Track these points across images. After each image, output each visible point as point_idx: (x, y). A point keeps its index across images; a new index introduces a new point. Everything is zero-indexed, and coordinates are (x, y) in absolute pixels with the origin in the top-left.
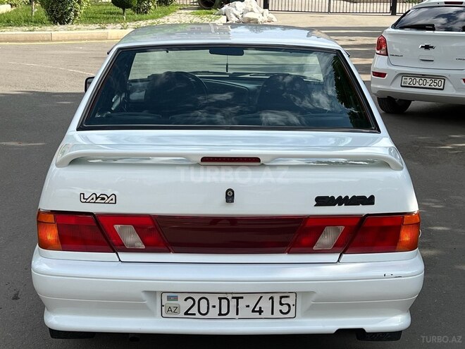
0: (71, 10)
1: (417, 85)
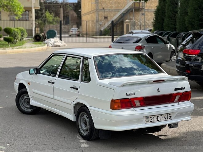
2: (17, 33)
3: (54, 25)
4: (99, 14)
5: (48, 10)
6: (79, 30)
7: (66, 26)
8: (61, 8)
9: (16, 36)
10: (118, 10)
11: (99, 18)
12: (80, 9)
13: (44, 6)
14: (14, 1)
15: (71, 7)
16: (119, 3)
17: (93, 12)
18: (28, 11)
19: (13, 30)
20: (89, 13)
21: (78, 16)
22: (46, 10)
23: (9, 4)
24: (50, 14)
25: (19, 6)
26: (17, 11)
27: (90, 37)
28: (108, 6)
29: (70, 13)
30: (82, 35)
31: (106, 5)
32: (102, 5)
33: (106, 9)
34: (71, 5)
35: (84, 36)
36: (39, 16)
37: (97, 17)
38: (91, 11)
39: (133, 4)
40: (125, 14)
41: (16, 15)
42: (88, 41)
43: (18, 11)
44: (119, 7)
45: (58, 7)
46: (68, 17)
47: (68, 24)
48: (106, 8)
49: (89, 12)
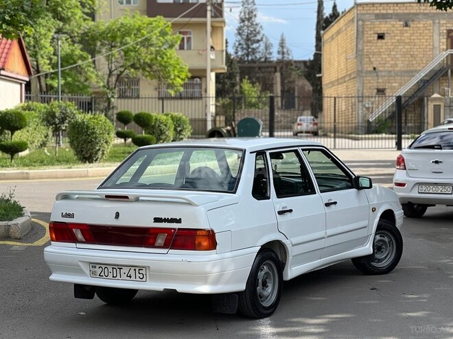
0: (99, 150)
1: (431, 191)
2: (166, 125)
3: (260, 110)
4: (363, 84)
5: (247, 77)
6: (316, 121)
7: (286, 113)
8: (276, 71)
9: (162, 133)
10: (411, 73)
11: (365, 91)
12: (320, 73)
13: (238, 68)
14: (166, 55)
15: (298, 70)
16: (412, 56)
17: (350, 80)
18: (200, 78)
19: (156, 119)
20: (340, 81)
21: (314, 91)
22: (245, 78)
23: (154, 62)
24: (251, 85)
25: (178, 66)
26: (172, 77)
27: (342, 137)
28: (385, 64)
29: (296, 83)
30: (322, 133)
31: (382, 62)
32: (371, 63)
33: (381, 71)
34: (299, 65)
35: (329, 134)
36: (226, 90)
37: (361, 89)
38: (344, 77)
39: (447, 57)
40: (428, 81)
41: (171, 86)
42: (337, 147)
43: (175, 76)
44: (413, 64)
45: (270, 70)
46: (292, 92)
47: (292, 109)
48: (381, 69)
49: (341, 78)
